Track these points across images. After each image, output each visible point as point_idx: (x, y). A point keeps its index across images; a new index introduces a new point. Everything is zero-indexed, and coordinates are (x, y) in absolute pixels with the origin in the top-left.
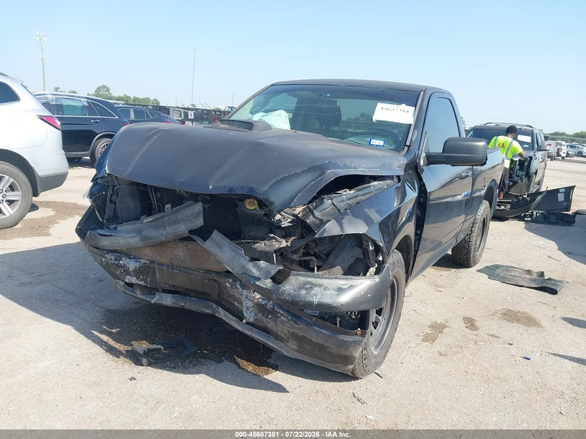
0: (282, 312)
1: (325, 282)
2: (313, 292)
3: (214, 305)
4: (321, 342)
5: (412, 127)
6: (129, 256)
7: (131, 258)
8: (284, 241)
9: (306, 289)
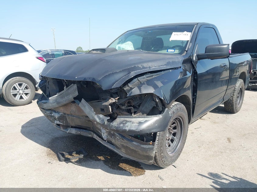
0: (117, 135)
1: (133, 120)
2: (126, 125)
3: (92, 133)
4: (134, 149)
5: (189, 42)
6: (55, 112)
7: (56, 113)
8: (114, 99)
9: (123, 124)
